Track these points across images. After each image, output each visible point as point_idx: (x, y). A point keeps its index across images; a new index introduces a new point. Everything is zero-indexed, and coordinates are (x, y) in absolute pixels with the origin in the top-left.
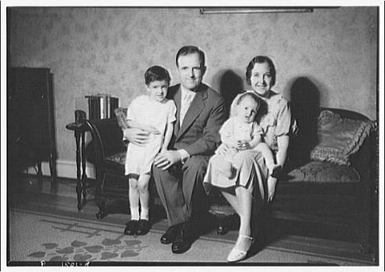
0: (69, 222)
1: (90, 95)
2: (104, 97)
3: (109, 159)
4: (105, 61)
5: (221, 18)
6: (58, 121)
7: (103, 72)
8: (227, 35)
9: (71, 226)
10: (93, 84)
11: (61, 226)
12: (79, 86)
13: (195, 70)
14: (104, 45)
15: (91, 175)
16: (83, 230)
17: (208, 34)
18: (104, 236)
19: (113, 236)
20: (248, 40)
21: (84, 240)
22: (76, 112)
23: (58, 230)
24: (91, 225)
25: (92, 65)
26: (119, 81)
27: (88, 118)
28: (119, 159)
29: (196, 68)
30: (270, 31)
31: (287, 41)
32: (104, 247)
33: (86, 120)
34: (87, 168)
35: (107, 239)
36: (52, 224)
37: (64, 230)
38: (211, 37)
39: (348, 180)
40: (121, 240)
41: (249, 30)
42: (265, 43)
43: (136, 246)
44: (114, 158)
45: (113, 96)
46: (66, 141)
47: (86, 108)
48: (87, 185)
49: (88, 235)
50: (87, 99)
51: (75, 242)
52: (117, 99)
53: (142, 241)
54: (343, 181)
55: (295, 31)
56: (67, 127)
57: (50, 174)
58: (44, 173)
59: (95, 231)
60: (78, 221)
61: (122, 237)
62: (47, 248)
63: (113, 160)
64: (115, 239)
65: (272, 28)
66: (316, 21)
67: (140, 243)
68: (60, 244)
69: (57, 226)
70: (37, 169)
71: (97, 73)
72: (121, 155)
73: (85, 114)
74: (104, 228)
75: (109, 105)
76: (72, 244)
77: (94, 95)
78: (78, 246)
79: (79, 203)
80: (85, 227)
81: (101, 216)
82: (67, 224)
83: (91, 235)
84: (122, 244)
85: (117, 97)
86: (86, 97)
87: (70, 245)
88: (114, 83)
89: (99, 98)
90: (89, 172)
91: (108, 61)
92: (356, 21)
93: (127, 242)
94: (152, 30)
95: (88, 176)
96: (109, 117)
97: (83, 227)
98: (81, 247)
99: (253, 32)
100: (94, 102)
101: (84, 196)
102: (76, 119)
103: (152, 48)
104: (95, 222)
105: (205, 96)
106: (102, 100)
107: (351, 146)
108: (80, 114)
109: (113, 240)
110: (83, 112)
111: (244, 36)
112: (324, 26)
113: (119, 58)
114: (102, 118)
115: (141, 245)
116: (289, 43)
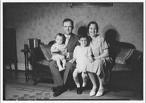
0: (23, 87)
1: (30, 38)
2: (35, 39)
3: (37, 63)
4: (35, 26)
5: (79, 9)
6: (17, 49)
7: (35, 30)
8: (81, 15)
9: (23, 88)
10: (31, 34)
11: (20, 89)
12: (25, 35)
13: (69, 27)
14: (35, 20)
15: (31, 69)
16: (28, 90)
17: (74, 15)
18: (36, 92)
19: (40, 92)
20: (89, 17)
21: (29, 94)
22: (24, 45)
23: (19, 90)
24: (31, 88)
25: (31, 27)
26: (41, 33)
27: (29, 47)
28: (41, 62)
29: (70, 27)
30: (97, 14)
31: (103, 17)
32: (36, 96)
33: (28, 48)
34: (29, 66)
35: (37, 93)
36: (16, 88)
37: (21, 90)
38: (75, 16)
39: (128, 69)
40: (43, 93)
41: (89, 13)
42: (95, 18)
43: (49, 95)
44: (39, 62)
45: (38, 39)
46: (21, 56)
47: (28, 44)
48: (29, 73)
49: (30, 92)
50: (29, 40)
51: (25, 94)
52: (40, 40)
53: (51, 93)
54: (125, 70)
55: (106, 13)
56: (21, 51)
57: (15, 69)
58: (12, 69)
59: (33, 90)
60: (26, 86)
61: (43, 92)
62: (14, 97)
63: (39, 63)
64: (40, 93)
65: (98, 13)
66: (114, 9)
67: (50, 94)
68: (19, 95)
69: (18, 88)
70: (10, 67)
71: (32, 30)
72: (42, 61)
73: (28, 46)
74: (36, 89)
75: (37, 42)
76: (24, 95)
77: (31, 38)
78: (26, 96)
79: (26, 79)
80: (29, 89)
81: (35, 84)
82: (22, 88)
83: (31, 92)
84: (43, 95)
85: (40, 39)
86: (28, 39)
87: (23, 96)
88: (39, 34)
89: (33, 40)
90: (30, 68)
91: (36, 26)
92: (129, 10)
93: (45, 94)
94: (53, 14)
95: (30, 69)
96: (37, 47)
97: (28, 89)
98: (28, 96)
99: (91, 14)
100: (31, 41)
101: (28, 77)
102: (25, 48)
103: (53, 20)
104: (33, 87)
105: (74, 37)
106: (34, 40)
107: (126, 57)
108: (26, 46)
109: (40, 94)
110: (27, 45)
111: (87, 15)
112: (117, 11)
113: (40, 24)
114: (35, 47)
115: (50, 95)
116: (104, 18)
